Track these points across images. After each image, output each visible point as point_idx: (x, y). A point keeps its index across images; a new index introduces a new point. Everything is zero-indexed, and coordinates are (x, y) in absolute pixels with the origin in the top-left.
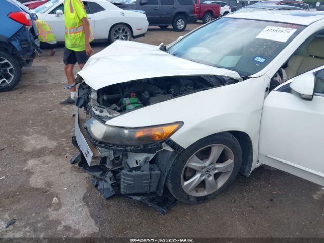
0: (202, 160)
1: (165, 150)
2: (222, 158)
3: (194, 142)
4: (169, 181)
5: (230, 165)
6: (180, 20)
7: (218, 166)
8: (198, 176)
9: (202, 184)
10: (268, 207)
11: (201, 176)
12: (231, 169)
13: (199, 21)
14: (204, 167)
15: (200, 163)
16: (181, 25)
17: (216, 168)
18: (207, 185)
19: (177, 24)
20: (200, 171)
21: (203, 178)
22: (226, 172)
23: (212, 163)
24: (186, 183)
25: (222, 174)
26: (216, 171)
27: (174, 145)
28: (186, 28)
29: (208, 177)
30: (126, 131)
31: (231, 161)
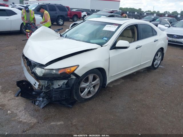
0: (86, 83)
1: (72, 78)
2: (94, 79)
3: (84, 73)
4: (75, 96)
5: (98, 81)
6: (60, 20)
7: (93, 83)
8: (86, 90)
9: (89, 92)
10: (110, 100)
11: (88, 89)
12: (99, 82)
13: (70, 20)
14: (88, 85)
15: (86, 84)
16: (61, 22)
17: (93, 84)
18: (91, 92)
19: (59, 21)
20: (87, 88)
21: (88, 90)
22: (97, 84)
23: (90, 83)
24: (82, 94)
25: (96, 86)
26: (93, 85)
27: (76, 75)
28: (64, 24)
29: (91, 88)
30: (54, 71)
31: (98, 79)
